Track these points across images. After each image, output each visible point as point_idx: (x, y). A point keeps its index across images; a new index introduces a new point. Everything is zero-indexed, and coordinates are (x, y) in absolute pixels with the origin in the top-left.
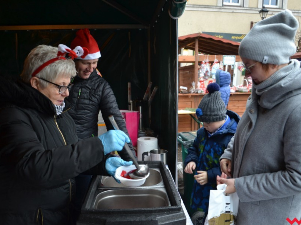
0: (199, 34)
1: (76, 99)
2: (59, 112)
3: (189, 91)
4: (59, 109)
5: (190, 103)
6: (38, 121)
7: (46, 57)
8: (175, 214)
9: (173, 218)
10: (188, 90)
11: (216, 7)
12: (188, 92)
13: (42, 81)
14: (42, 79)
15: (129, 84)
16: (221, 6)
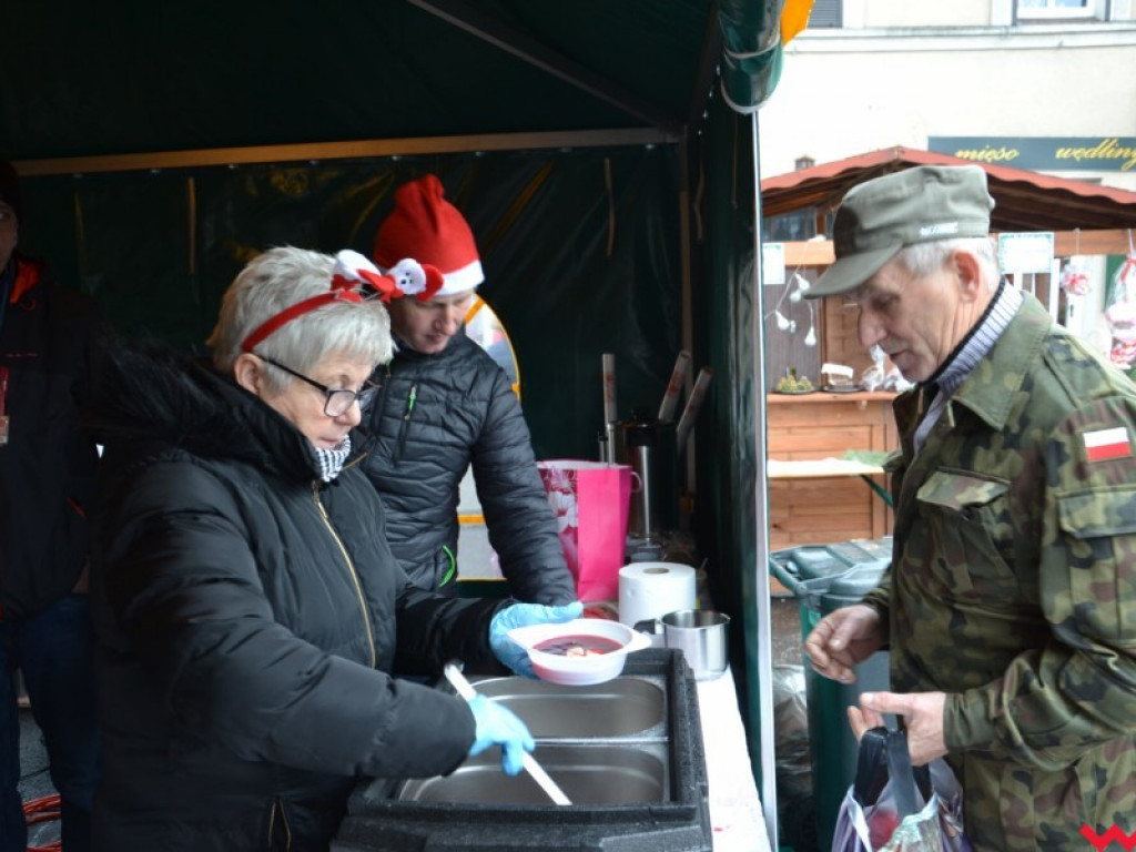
0: (896, 153)
1: (399, 422)
2: (331, 471)
3: (861, 383)
4: (330, 461)
5: (863, 431)
6: (263, 503)
7: (293, 288)
8: (670, 831)
9: (661, 845)
10: (858, 376)
11: (987, 30)
12: (856, 386)
13: (272, 369)
14: (273, 362)
15: (607, 361)
16: (1006, 27)
